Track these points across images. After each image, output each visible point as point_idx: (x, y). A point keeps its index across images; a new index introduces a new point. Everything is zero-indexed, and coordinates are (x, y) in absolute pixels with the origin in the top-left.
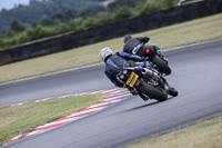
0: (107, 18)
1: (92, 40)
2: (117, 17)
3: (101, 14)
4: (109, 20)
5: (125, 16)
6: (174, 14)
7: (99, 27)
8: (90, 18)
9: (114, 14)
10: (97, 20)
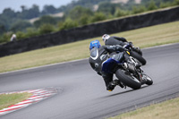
0: (33, 32)
1: (20, 50)
2: (42, 32)
3: (28, 29)
4: (35, 34)
5: (47, 31)
6: (87, 31)
7: (27, 39)
8: (19, 32)
9: (39, 29)
10: (25, 33)
